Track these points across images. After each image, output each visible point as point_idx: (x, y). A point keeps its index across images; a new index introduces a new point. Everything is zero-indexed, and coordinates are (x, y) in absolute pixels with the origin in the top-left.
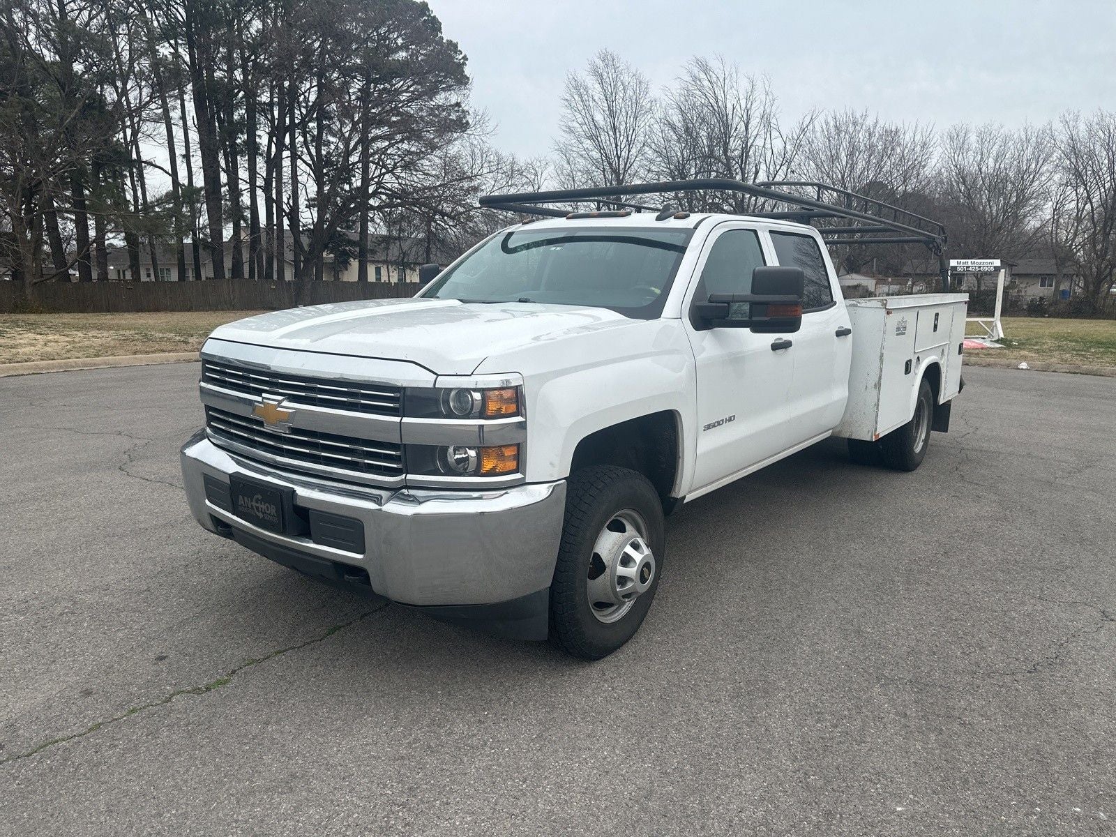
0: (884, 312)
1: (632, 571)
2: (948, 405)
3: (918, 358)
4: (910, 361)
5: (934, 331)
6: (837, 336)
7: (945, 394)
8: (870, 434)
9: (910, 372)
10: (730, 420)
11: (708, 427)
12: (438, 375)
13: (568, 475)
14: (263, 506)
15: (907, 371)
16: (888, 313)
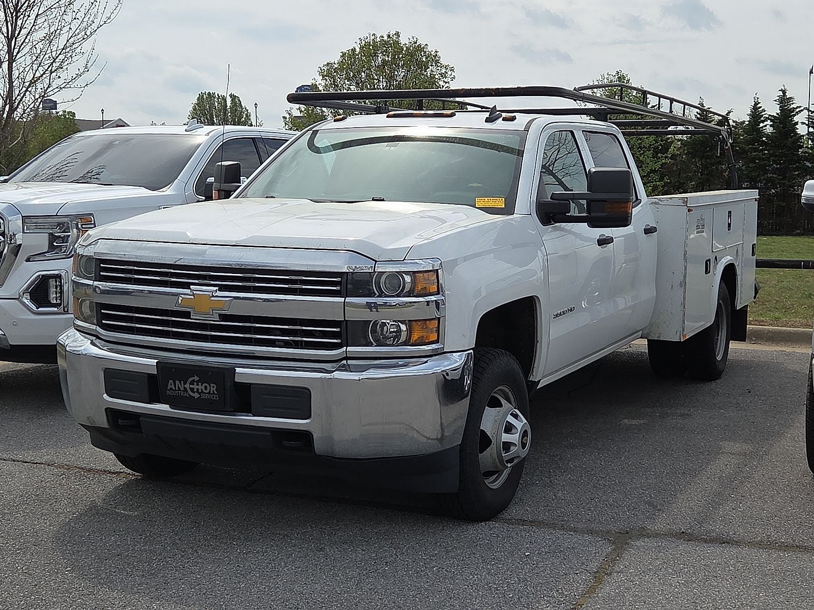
0: (685, 209)
1: (514, 438)
2: (744, 310)
3: (716, 258)
4: (709, 260)
5: (729, 230)
6: (645, 234)
7: (741, 298)
8: (678, 333)
9: (709, 272)
10: (571, 310)
11: (557, 316)
12: (376, 261)
13: (474, 346)
14: (201, 387)
15: (707, 271)
16: (689, 211)
